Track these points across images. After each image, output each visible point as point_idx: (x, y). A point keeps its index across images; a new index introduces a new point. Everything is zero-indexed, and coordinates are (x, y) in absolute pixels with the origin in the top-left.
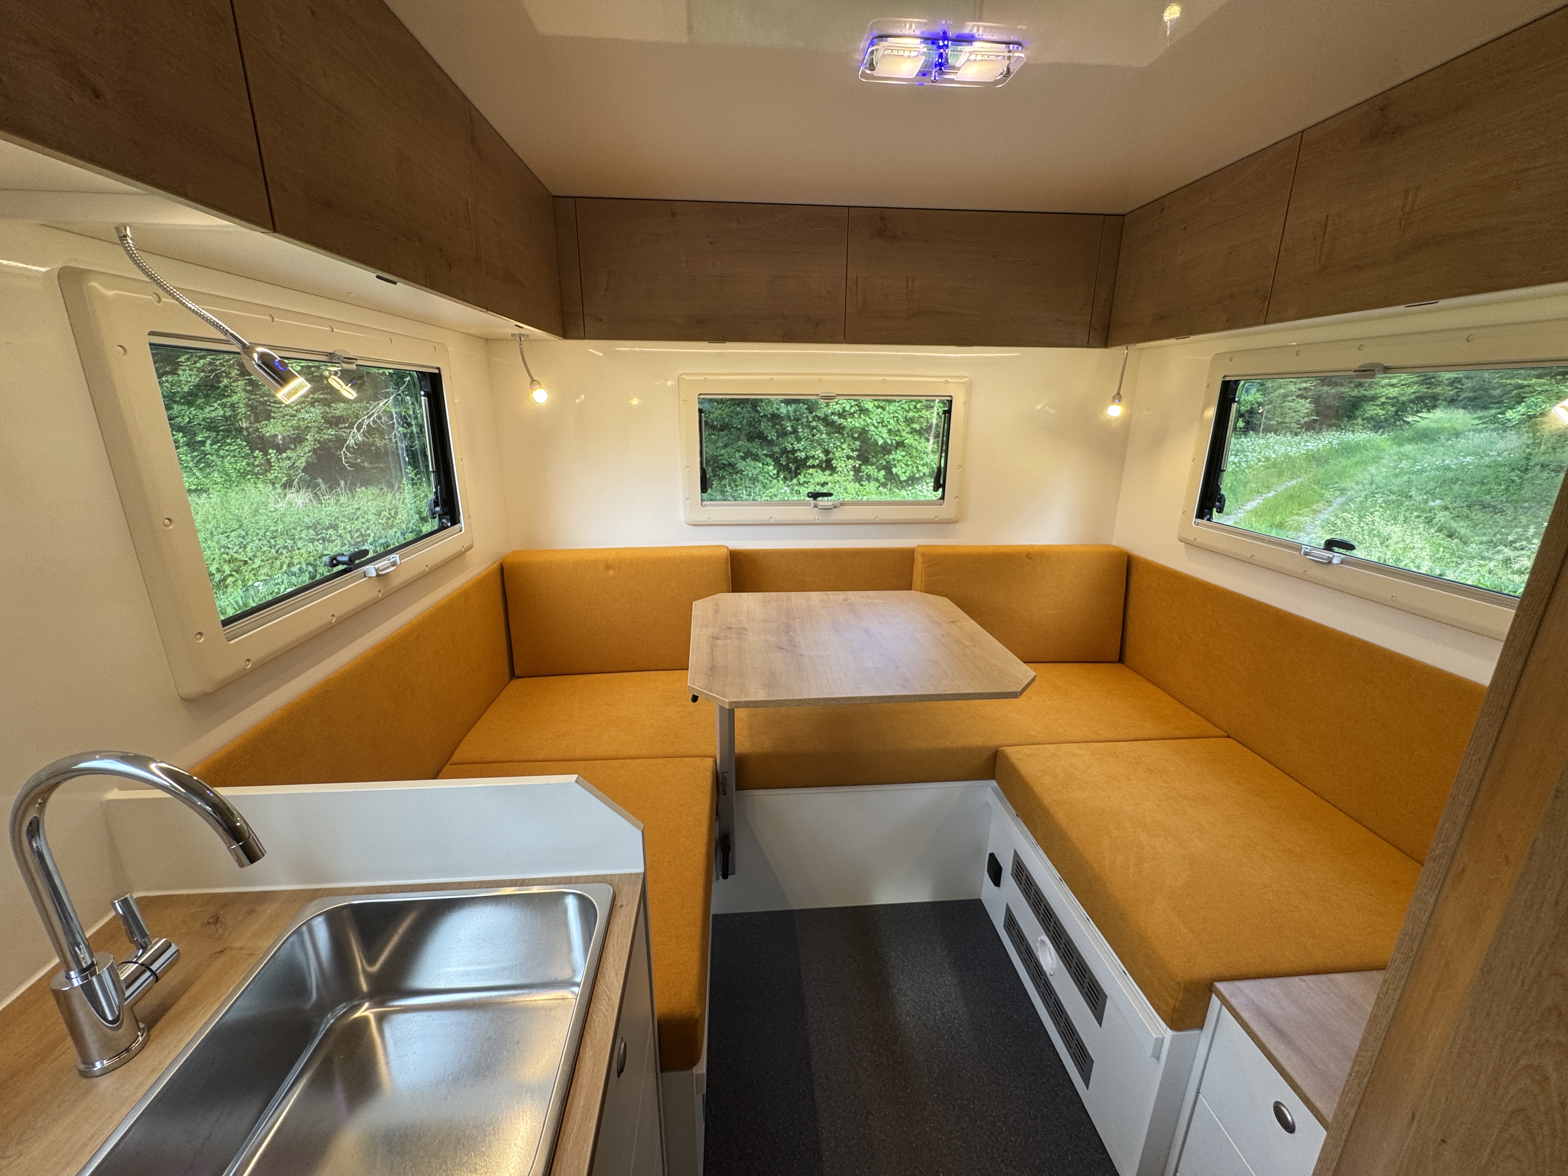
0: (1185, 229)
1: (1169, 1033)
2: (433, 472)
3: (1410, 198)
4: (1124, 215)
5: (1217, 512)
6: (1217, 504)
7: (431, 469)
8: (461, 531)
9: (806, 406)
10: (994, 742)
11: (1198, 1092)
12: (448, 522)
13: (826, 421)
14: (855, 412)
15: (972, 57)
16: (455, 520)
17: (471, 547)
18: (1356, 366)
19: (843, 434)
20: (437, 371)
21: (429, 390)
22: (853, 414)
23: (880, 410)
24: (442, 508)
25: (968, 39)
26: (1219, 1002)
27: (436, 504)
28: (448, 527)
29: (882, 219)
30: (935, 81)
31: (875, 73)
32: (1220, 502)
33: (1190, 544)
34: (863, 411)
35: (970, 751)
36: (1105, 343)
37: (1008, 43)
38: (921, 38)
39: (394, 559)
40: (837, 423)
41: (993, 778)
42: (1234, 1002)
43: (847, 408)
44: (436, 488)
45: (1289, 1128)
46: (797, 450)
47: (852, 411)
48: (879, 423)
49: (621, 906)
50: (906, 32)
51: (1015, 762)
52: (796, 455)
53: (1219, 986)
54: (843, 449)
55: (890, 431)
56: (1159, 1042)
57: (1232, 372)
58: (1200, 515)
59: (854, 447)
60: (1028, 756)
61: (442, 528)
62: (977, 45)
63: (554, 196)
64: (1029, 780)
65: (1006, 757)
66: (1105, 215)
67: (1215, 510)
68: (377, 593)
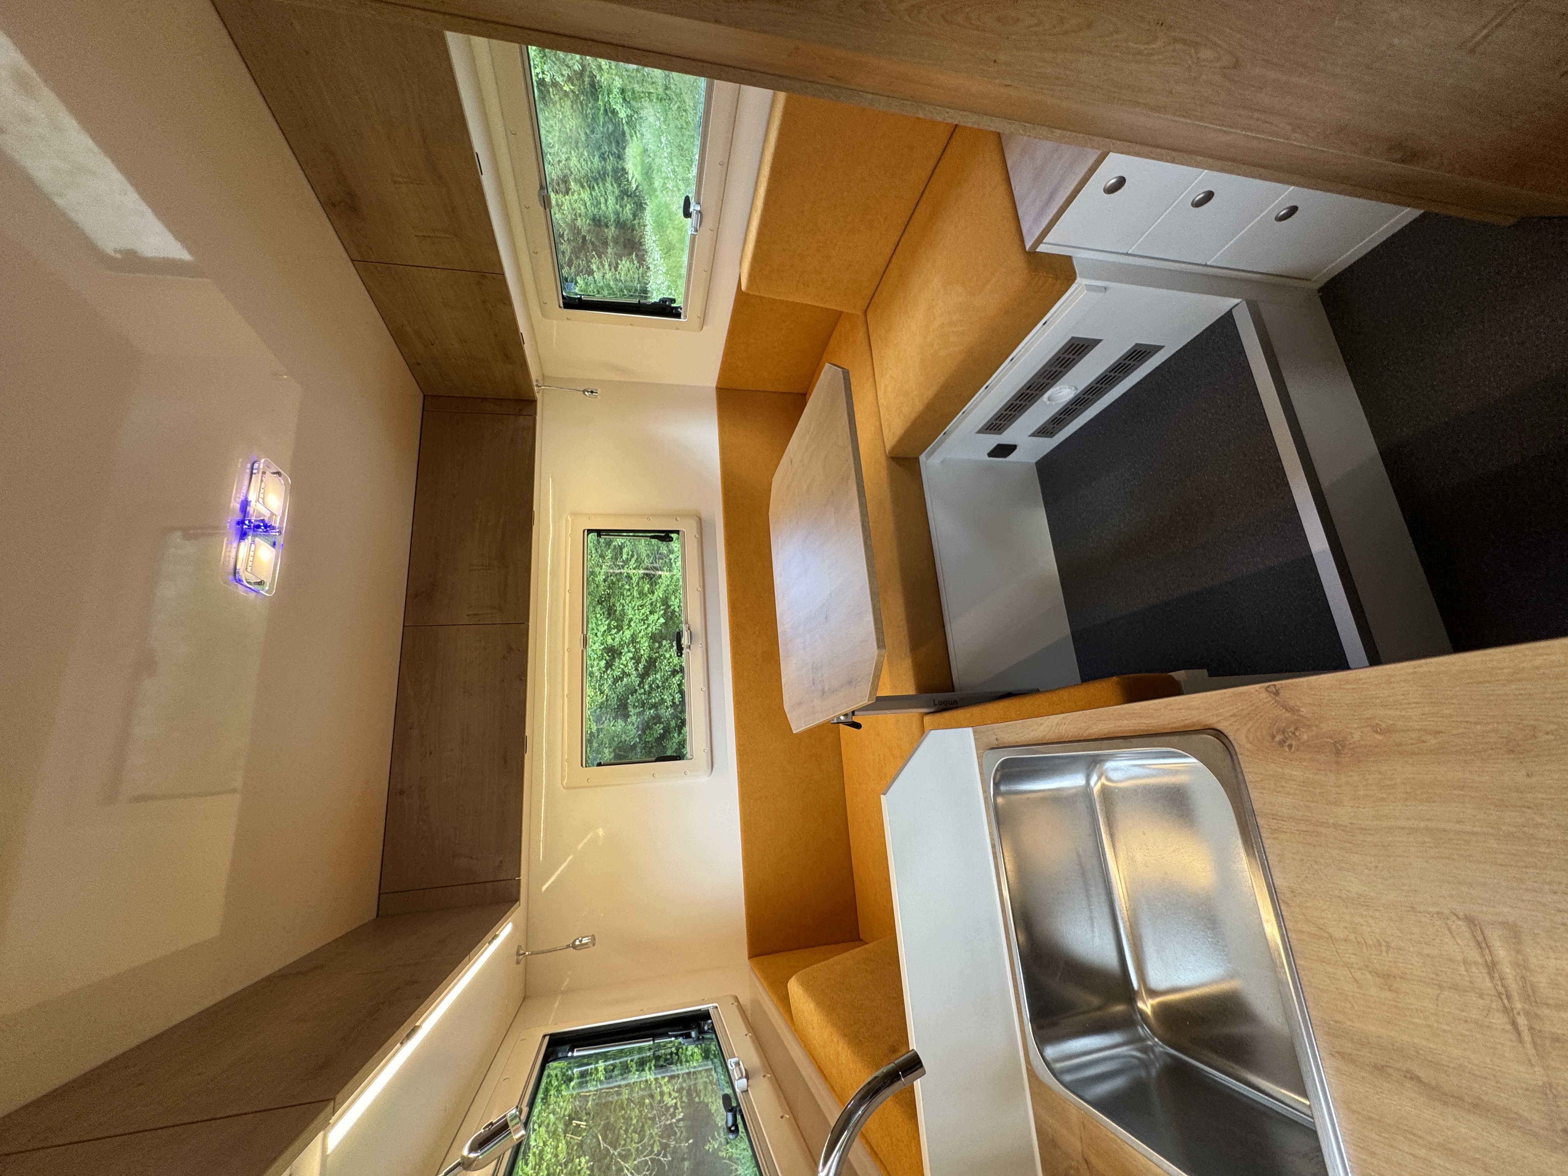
0: (433, 344)
1: (1080, 282)
2: (654, 1040)
3: (400, 179)
4: (424, 396)
5: (675, 302)
6: (667, 303)
7: (651, 1043)
8: (716, 1007)
9: (630, 696)
10: (883, 460)
11: (1127, 254)
12: (707, 1023)
13: (643, 676)
14: (635, 647)
15: (261, 500)
16: (705, 1016)
17: (736, 999)
18: (542, 209)
19: (657, 658)
20: (547, 1038)
21: (567, 1047)
22: (636, 649)
23: (632, 624)
24: (692, 1029)
25: (245, 504)
26: (1041, 245)
27: (688, 1036)
28: (712, 1023)
29: (416, 596)
30: (280, 532)
31: (268, 581)
32: (666, 301)
33: (703, 321)
34: (634, 639)
35: (893, 481)
36: (531, 402)
37: (252, 473)
38: (240, 542)
39: (733, 1065)
40: (646, 664)
41: (917, 459)
42: (1037, 234)
43: (631, 655)
44: (670, 1037)
45: (1121, 182)
46: (673, 702)
47: (633, 650)
48: (644, 623)
49: (997, 739)
50: (233, 554)
51: (896, 439)
52: (678, 703)
53: (1028, 246)
54: (671, 655)
55: (651, 613)
56: (1089, 288)
57: (555, 302)
58: (678, 315)
59: (667, 646)
60: (890, 431)
61: (713, 1029)
62: (252, 497)
63: (377, 916)
64: (908, 424)
65: (893, 449)
66: (423, 410)
67: (673, 305)
68: (765, 1078)
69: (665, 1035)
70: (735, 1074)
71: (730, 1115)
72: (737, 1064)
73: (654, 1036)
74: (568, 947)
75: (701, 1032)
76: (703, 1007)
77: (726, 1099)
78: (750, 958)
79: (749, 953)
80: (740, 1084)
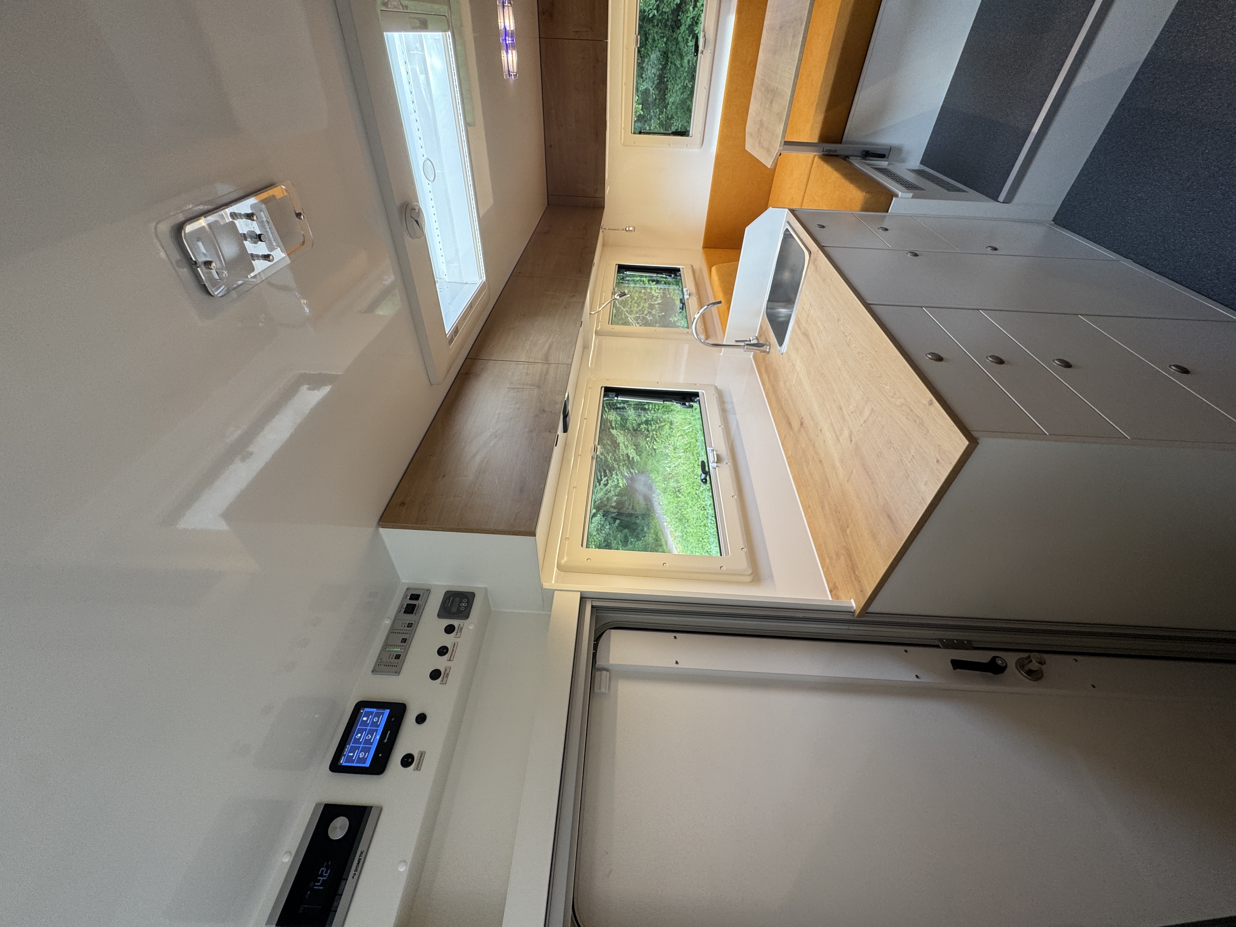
7: (656, 275)
15: (508, 23)
16: (678, 270)
17: (692, 266)
20: (617, 266)
24: (672, 274)
25: (505, 28)
27: (670, 276)
28: (680, 273)
29: (544, 13)
30: (516, 40)
31: (517, 70)
37: (503, 9)
39: (685, 290)
61: (680, 276)
63: (548, 205)
68: (696, 296)
69: (662, 274)
70: (685, 293)
71: (681, 305)
72: (687, 291)
73: (657, 273)
74: (623, 229)
75: (676, 275)
76: (678, 267)
77: (681, 300)
78: (703, 248)
79: (703, 246)
80: (686, 297)
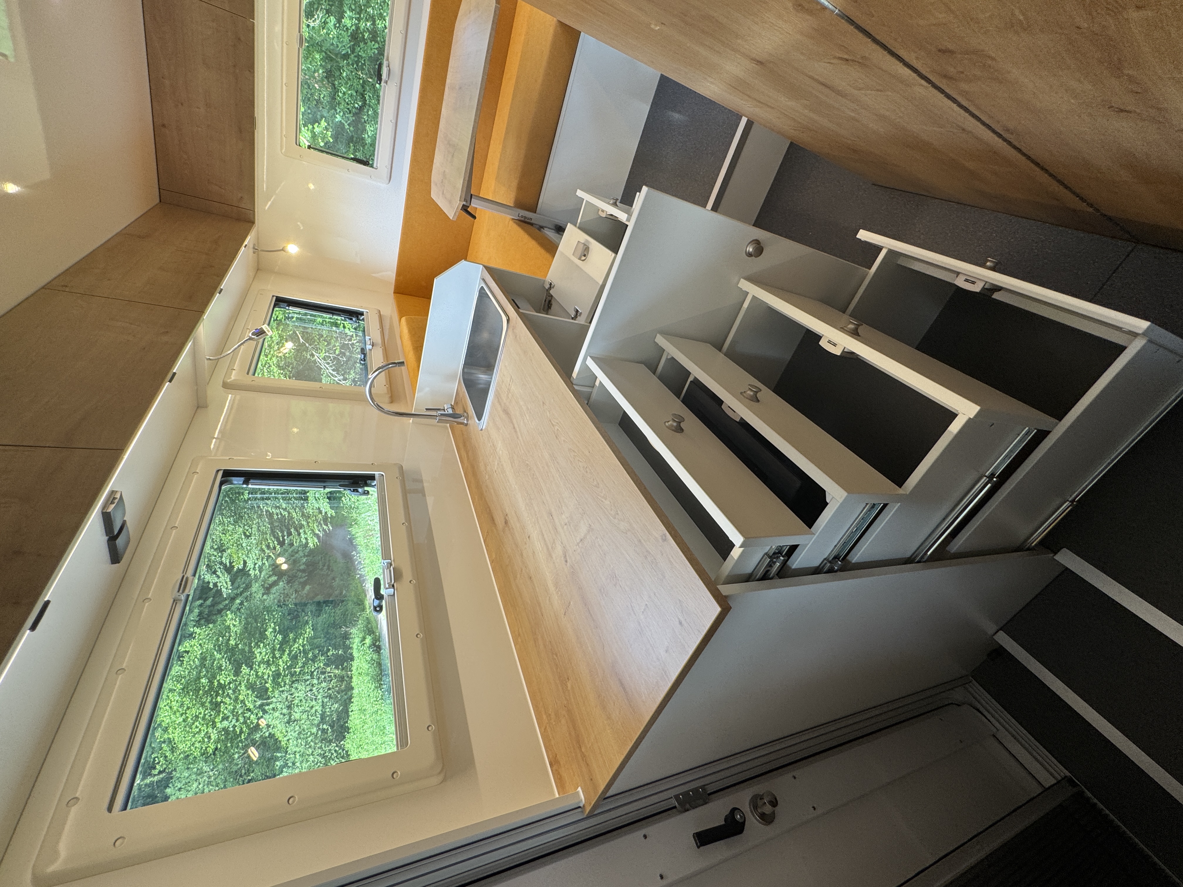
8: (367, 312)
12: (361, 316)
17: (378, 311)
20: (274, 297)
21: (286, 304)
24: (353, 317)
27: (351, 319)
39: (368, 338)
44: (341, 316)
61: (363, 320)
63: (160, 203)
68: (380, 349)
70: (368, 341)
73: (332, 314)
75: (358, 319)
76: (359, 309)
77: (362, 349)
78: (394, 293)
79: (395, 290)
80: (369, 347)
